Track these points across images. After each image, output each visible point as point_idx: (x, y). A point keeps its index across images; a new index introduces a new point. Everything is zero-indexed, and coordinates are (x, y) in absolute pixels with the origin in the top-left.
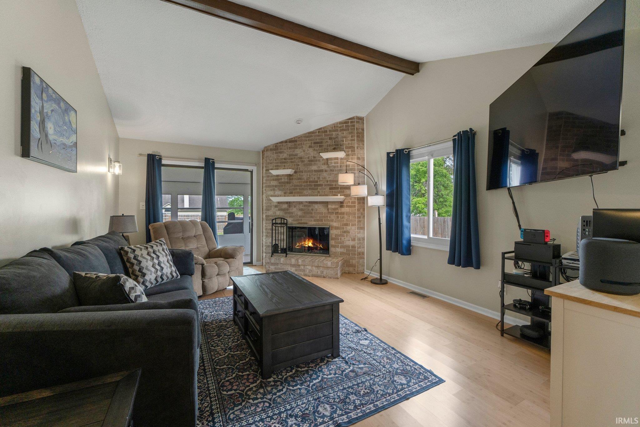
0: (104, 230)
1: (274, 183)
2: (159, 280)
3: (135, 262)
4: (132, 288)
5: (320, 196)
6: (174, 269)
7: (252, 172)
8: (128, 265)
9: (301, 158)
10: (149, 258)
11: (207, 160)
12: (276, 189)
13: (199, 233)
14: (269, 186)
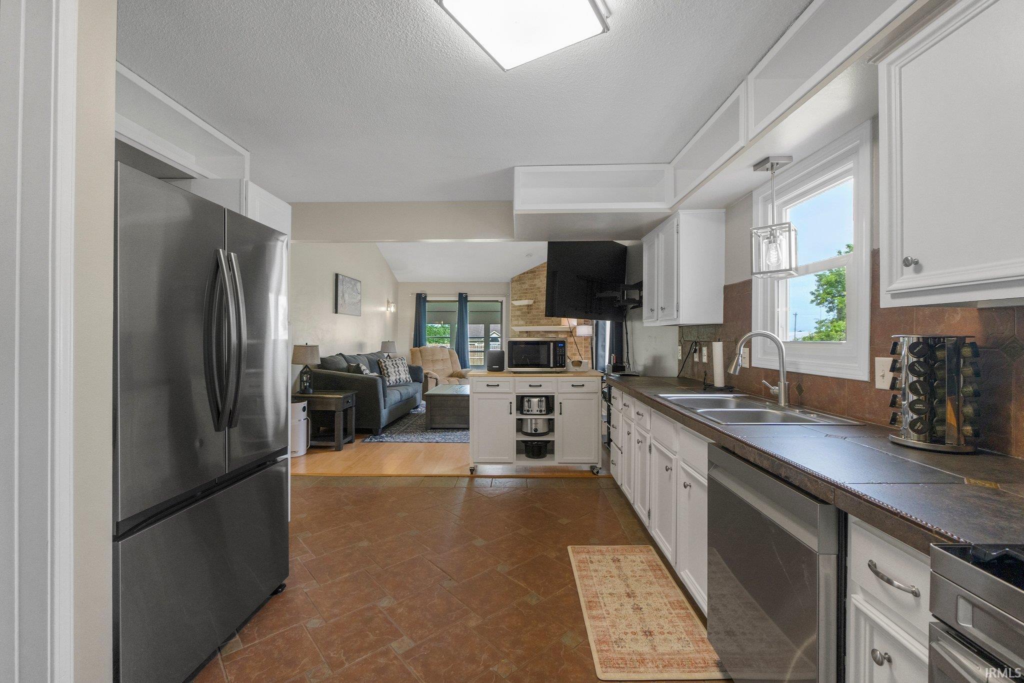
0: (378, 349)
1: (518, 313)
2: (398, 381)
3: (385, 368)
4: (364, 370)
5: (554, 325)
6: (408, 376)
7: (502, 303)
8: (382, 369)
9: (539, 288)
10: (392, 367)
11: (460, 295)
12: (520, 318)
13: (445, 357)
14: (514, 316)
